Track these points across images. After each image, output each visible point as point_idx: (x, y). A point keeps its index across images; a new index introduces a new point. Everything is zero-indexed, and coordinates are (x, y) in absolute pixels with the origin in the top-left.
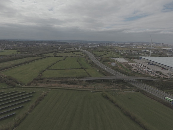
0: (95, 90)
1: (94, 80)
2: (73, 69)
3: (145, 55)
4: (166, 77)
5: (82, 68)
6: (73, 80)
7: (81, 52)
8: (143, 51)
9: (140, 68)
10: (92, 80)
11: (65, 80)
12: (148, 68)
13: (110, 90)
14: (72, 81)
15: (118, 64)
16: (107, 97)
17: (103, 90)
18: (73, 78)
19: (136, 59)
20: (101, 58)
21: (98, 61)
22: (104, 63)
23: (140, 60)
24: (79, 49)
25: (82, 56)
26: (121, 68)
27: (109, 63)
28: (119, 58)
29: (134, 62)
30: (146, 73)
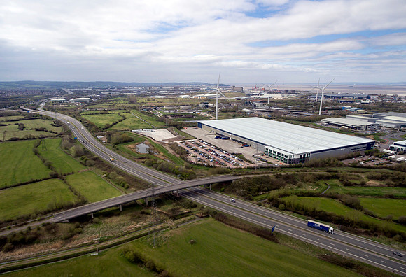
0: (102, 245)
1: (96, 213)
3: (208, 116)
5: (54, 176)
7: (47, 118)
8: (202, 105)
9: (203, 150)
10: (89, 214)
12: (218, 149)
13: (145, 231)
14: (22, 233)
15: (155, 146)
18: (24, 220)
19: (191, 129)
20: (110, 135)
21: (101, 145)
22: (118, 149)
23: (199, 130)
24: (39, 109)
25: (51, 132)
26: (163, 158)
27: (132, 146)
28: (153, 128)
29: (188, 136)
30: (217, 162)
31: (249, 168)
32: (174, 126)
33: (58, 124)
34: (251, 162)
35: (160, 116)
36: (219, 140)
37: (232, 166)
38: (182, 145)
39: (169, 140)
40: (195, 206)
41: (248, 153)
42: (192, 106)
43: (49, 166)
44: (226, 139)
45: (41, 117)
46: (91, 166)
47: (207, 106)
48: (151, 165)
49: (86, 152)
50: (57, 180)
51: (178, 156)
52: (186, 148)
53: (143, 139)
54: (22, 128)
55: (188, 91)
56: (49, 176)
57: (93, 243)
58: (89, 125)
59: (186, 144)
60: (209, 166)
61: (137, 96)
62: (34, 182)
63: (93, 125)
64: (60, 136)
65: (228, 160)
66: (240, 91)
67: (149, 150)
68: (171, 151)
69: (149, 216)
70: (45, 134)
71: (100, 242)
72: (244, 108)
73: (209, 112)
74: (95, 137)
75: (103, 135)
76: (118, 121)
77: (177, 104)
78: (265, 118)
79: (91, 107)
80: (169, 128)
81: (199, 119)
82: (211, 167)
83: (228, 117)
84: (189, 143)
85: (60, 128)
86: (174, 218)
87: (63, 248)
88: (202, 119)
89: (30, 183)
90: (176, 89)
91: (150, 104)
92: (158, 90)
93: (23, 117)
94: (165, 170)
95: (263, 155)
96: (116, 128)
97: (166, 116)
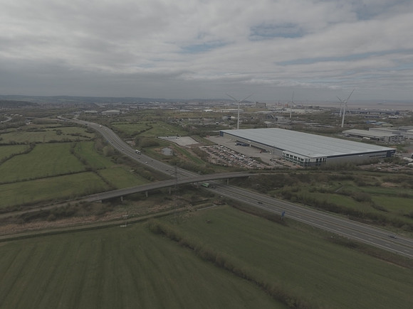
0: (129, 220)
1: (125, 197)
2: (62, 175)
3: (230, 126)
4: (269, 167)
5: (89, 170)
6: (65, 205)
8: (224, 118)
9: (223, 154)
10: (119, 197)
11: (38, 210)
12: (237, 153)
13: (167, 212)
14: (62, 207)
15: (178, 149)
16: (160, 232)
17: (150, 216)
18: (65, 199)
19: (213, 137)
20: (138, 140)
21: (129, 148)
22: (145, 152)
23: (220, 138)
24: (74, 119)
25: (85, 137)
27: (157, 149)
28: (178, 136)
29: (209, 143)
30: (236, 164)
31: (265, 169)
32: (197, 134)
35: (184, 125)
36: (239, 146)
37: (249, 167)
38: (204, 150)
39: (192, 145)
41: (265, 157)
42: (215, 118)
44: (246, 146)
47: (230, 119)
50: (91, 173)
51: (199, 158)
52: (208, 152)
53: (167, 144)
54: (59, 133)
56: (85, 170)
57: (122, 219)
59: (208, 149)
61: (163, 110)
64: (93, 140)
65: (246, 162)
66: (263, 106)
67: (173, 152)
68: (193, 154)
69: (171, 201)
70: (80, 138)
71: (128, 218)
72: (266, 121)
73: (231, 124)
74: (125, 141)
75: (132, 140)
76: (145, 129)
77: (200, 117)
78: (286, 129)
79: (121, 118)
80: (192, 137)
82: (230, 167)
84: (211, 148)
85: (93, 134)
86: (193, 204)
87: (97, 221)
88: (225, 129)
89: (68, 174)
90: (201, 105)
91: (175, 117)
92: (184, 106)
93: (60, 125)
95: (280, 159)
96: (144, 135)
97: (190, 127)
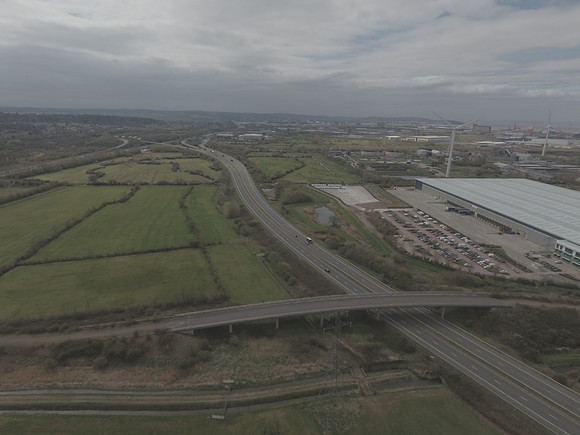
4: (529, 277)
5: (194, 246)
7: (206, 158)
9: (424, 231)
15: (342, 212)
19: (403, 190)
20: (279, 189)
21: (265, 203)
22: (287, 212)
23: (416, 193)
24: (201, 145)
25: (207, 177)
26: (355, 236)
27: (308, 209)
28: (343, 184)
29: (397, 203)
30: (452, 258)
31: (520, 281)
32: (376, 182)
33: (218, 167)
34: (524, 269)
35: (355, 164)
36: (453, 214)
37: (483, 272)
38: (388, 218)
39: (366, 205)
40: (412, 350)
41: (513, 246)
42: (405, 152)
43: (192, 228)
44: (466, 213)
45: (201, 156)
46: (246, 235)
47: (430, 154)
48: (335, 247)
49: (244, 212)
50: (196, 252)
51: (380, 235)
52: (395, 223)
53: (326, 200)
54: (176, 168)
55: (398, 130)
56: (188, 244)
57: (221, 388)
58: (254, 172)
59: (395, 216)
60: (436, 264)
61: (323, 134)
62: (167, 250)
63: (260, 172)
64: (216, 183)
65: (473, 256)
66: (486, 132)
67: (334, 220)
68: (368, 226)
69: (321, 352)
70: (198, 178)
71: (234, 388)
72: (496, 160)
73: (434, 164)
74: (260, 189)
75: (271, 187)
76: (293, 168)
77: (380, 148)
78: (540, 180)
79: (263, 146)
80: (367, 186)
81: (416, 175)
82: (441, 266)
83: (467, 175)
84: (400, 215)
85: (219, 172)
86: (369, 368)
87: (175, 385)
88: (422, 175)
89: (163, 250)
90: (381, 126)
91: (340, 147)
92: (354, 128)
93: (181, 155)
94: (358, 259)
95: (549, 256)
96: (290, 178)
97: (362, 166)
